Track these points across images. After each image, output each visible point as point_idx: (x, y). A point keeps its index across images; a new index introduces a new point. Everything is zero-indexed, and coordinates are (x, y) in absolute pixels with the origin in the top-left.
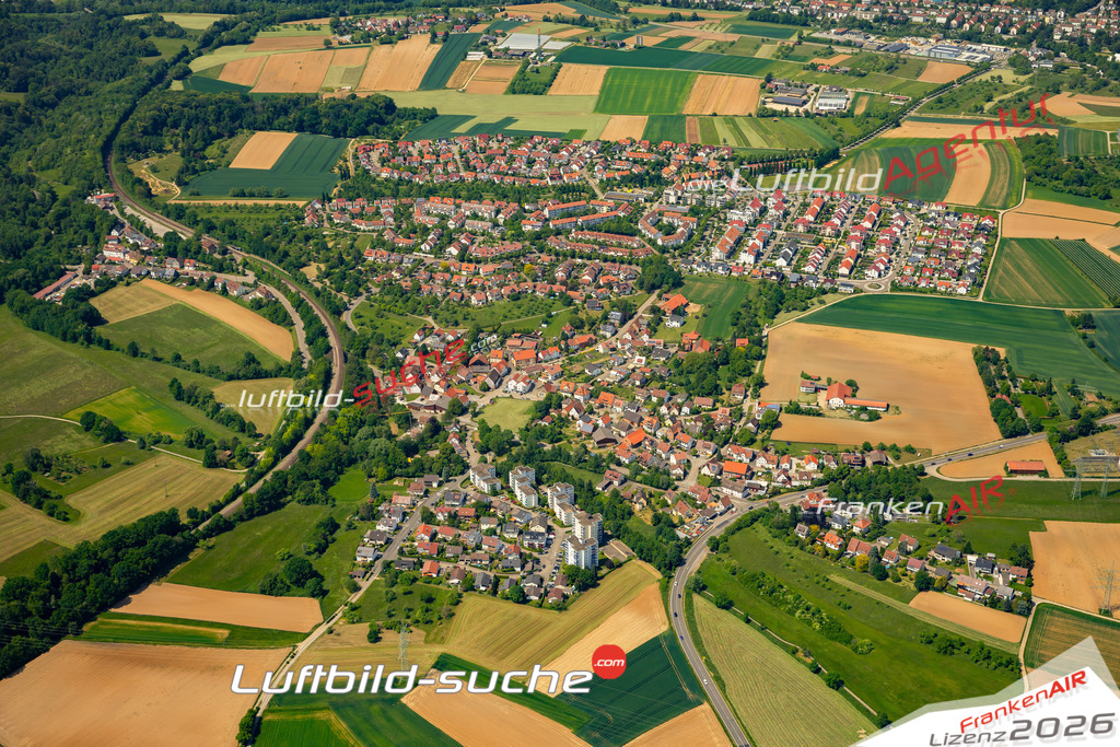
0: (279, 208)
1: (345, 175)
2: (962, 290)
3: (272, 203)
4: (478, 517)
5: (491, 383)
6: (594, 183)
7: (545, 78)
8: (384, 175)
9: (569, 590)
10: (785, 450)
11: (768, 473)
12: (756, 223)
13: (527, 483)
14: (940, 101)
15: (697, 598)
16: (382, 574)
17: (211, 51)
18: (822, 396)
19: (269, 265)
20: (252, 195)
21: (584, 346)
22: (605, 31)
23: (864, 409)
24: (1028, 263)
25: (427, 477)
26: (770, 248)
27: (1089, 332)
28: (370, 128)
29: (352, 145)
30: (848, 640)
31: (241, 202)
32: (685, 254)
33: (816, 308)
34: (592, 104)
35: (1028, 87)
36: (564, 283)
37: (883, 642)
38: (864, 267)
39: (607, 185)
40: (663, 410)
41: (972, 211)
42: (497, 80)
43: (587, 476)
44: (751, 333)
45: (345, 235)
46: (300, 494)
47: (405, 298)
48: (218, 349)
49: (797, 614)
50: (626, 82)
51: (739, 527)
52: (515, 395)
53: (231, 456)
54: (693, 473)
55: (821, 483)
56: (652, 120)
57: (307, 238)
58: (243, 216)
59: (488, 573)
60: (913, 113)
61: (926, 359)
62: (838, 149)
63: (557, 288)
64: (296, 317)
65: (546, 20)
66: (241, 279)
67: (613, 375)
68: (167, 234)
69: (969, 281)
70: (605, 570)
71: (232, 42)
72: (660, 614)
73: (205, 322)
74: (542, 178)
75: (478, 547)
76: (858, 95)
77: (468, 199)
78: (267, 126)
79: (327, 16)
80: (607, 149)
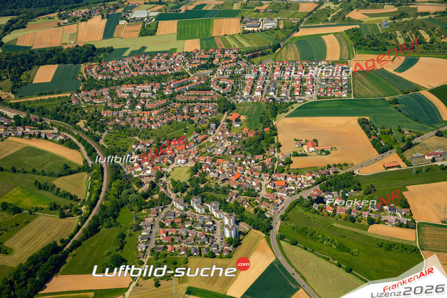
0: (59, 98)
1: (83, 80)
2: (345, 95)
3: (56, 96)
4: (182, 222)
5: (170, 162)
6: (187, 70)
7: (154, 28)
8: (100, 78)
9: (231, 248)
10: (297, 172)
11: (293, 183)
12: (257, 78)
13: (199, 204)
14: (311, 19)
15: (282, 242)
16: (151, 255)
17: (9, 33)
18: (305, 147)
19: (63, 124)
20: (46, 94)
21: (203, 140)
22: (170, 5)
23: (323, 150)
24: (365, 81)
25: (157, 207)
26: (265, 88)
27: (397, 105)
28: (89, 59)
29: (83, 67)
30: (349, 251)
31: (43, 97)
32: (232, 96)
33: (291, 111)
34: (175, 37)
35: (341, 9)
36: (188, 115)
37: (363, 249)
38: (304, 91)
39: (193, 70)
40: (244, 163)
41: (338, 62)
42: (134, 31)
43: (222, 197)
44: (269, 125)
45: (91, 106)
46: (105, 224)
47: (124, 130)
48: (50, 164)
49: (325, 243)
50: (186, 26)
51: (290, 209)
52: (182, 165)
53: (71, 211)
54: (263, 187)
55: (316, 184)
56: (201, 40)
57: (76, 110)
58: (45, 104)
59: (195, 246)
60: (302, 25)
61: (340, 126)
62: (279, 44)
63: (185, 117)
64: (80, 145)
65: (146, 3)
66: (52, 131)
67: (220, 151)
68: (15, 116)
69: (346, 91)
70: (241, 237)
71: (18, 28)
72: (270, 252)
73: (41, 152)
74: (165, 71)
75: (187, 236)
76: (279, 20)
77: (138, 84)
78: (44, 63)
79: (54, 12)
80: (188, 55)
